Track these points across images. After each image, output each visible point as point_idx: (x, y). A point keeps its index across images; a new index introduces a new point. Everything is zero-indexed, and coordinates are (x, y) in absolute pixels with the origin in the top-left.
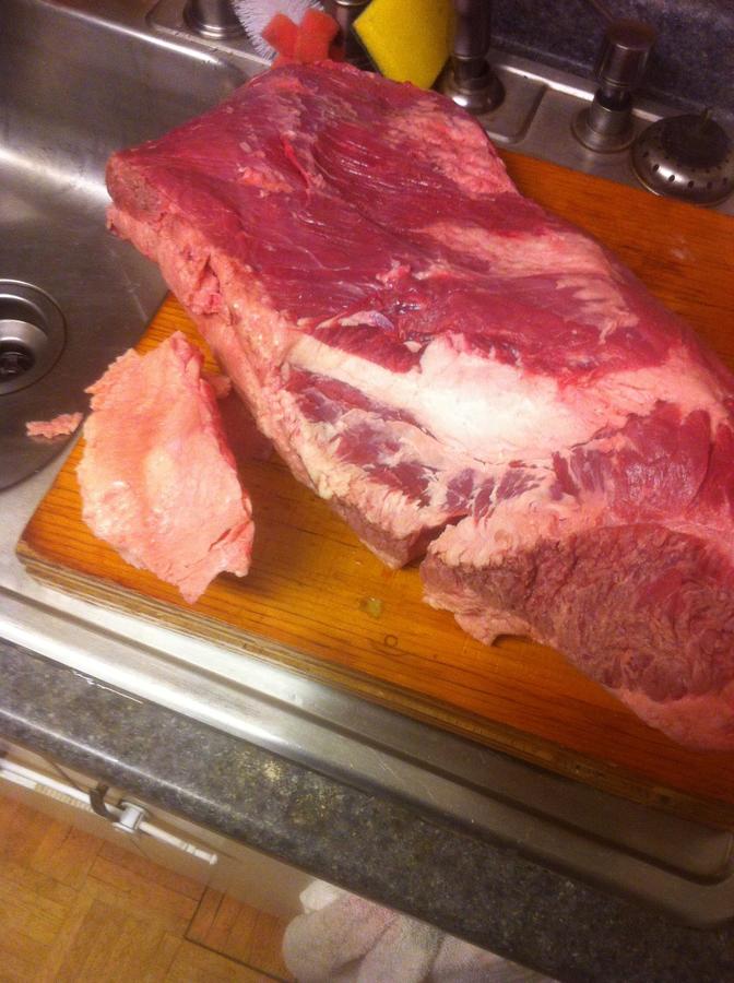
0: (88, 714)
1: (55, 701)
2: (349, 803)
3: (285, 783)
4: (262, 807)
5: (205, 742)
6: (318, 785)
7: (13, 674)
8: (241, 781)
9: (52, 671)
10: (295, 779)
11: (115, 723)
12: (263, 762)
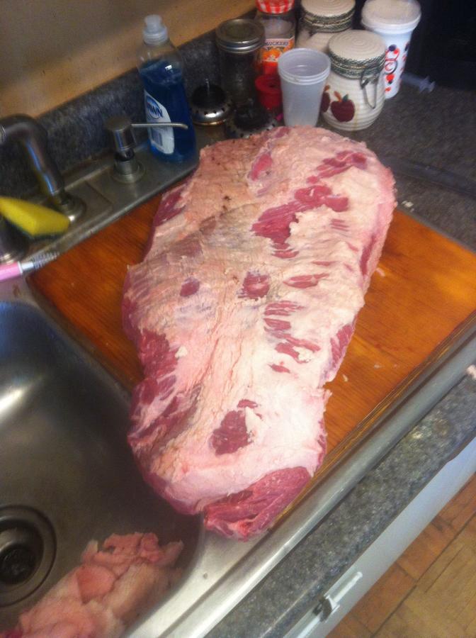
0: (360, 510)
1: (347, 524)
2: (442, 409)
3: (425, 432)
4: (434, 446)
5: (393, 460)
6: (430, 419)
7: (323, 542)
8: (418, 450)
9: (329, 521)
10: (424, 427)
11: (369, 498)
12: (411, 438)
